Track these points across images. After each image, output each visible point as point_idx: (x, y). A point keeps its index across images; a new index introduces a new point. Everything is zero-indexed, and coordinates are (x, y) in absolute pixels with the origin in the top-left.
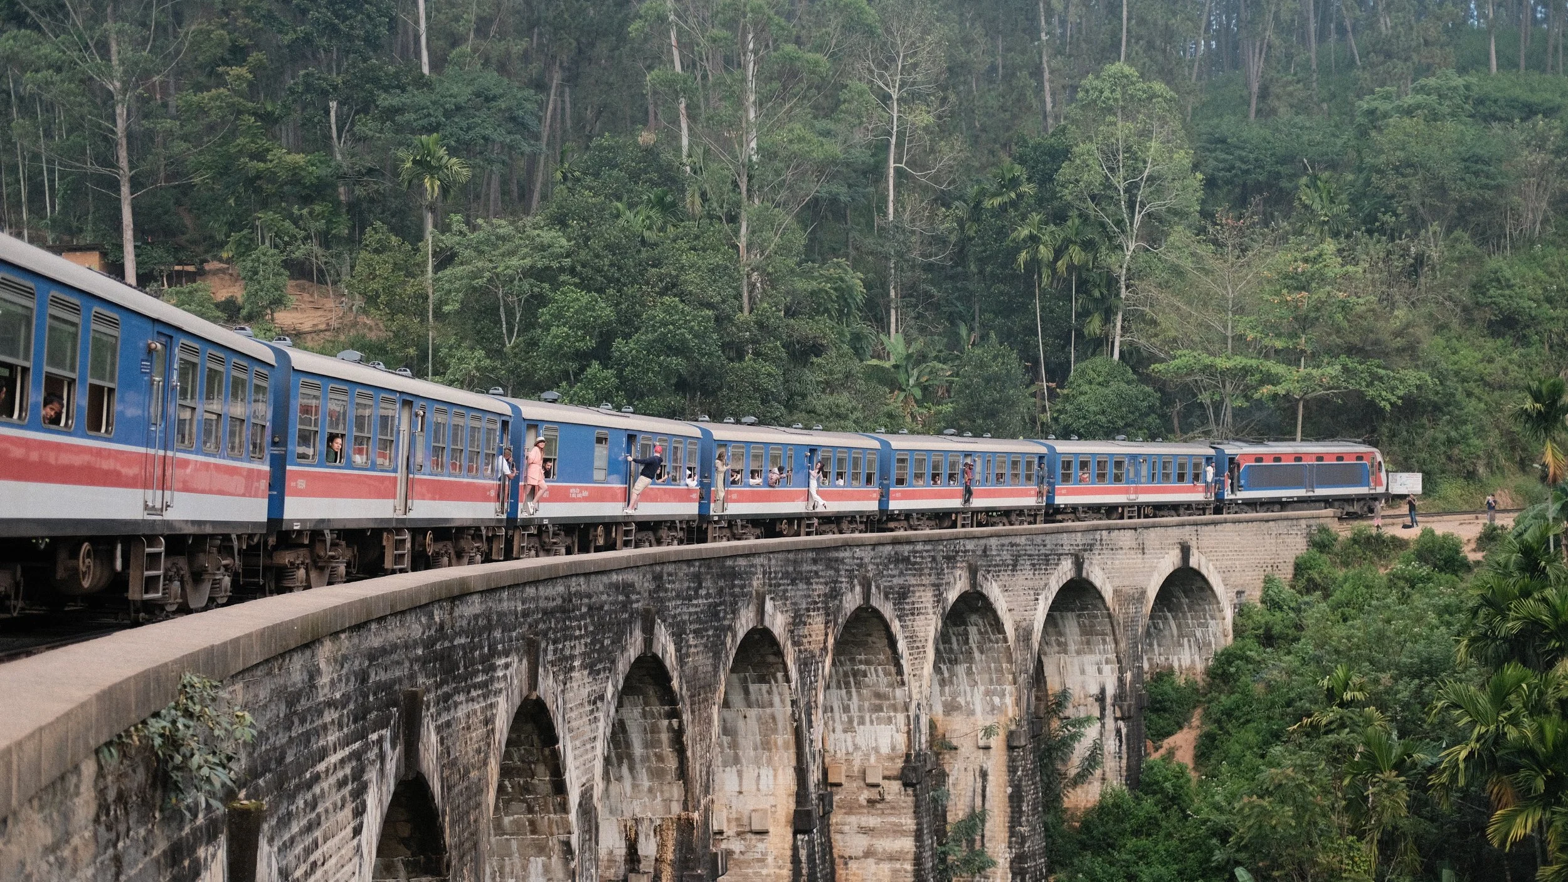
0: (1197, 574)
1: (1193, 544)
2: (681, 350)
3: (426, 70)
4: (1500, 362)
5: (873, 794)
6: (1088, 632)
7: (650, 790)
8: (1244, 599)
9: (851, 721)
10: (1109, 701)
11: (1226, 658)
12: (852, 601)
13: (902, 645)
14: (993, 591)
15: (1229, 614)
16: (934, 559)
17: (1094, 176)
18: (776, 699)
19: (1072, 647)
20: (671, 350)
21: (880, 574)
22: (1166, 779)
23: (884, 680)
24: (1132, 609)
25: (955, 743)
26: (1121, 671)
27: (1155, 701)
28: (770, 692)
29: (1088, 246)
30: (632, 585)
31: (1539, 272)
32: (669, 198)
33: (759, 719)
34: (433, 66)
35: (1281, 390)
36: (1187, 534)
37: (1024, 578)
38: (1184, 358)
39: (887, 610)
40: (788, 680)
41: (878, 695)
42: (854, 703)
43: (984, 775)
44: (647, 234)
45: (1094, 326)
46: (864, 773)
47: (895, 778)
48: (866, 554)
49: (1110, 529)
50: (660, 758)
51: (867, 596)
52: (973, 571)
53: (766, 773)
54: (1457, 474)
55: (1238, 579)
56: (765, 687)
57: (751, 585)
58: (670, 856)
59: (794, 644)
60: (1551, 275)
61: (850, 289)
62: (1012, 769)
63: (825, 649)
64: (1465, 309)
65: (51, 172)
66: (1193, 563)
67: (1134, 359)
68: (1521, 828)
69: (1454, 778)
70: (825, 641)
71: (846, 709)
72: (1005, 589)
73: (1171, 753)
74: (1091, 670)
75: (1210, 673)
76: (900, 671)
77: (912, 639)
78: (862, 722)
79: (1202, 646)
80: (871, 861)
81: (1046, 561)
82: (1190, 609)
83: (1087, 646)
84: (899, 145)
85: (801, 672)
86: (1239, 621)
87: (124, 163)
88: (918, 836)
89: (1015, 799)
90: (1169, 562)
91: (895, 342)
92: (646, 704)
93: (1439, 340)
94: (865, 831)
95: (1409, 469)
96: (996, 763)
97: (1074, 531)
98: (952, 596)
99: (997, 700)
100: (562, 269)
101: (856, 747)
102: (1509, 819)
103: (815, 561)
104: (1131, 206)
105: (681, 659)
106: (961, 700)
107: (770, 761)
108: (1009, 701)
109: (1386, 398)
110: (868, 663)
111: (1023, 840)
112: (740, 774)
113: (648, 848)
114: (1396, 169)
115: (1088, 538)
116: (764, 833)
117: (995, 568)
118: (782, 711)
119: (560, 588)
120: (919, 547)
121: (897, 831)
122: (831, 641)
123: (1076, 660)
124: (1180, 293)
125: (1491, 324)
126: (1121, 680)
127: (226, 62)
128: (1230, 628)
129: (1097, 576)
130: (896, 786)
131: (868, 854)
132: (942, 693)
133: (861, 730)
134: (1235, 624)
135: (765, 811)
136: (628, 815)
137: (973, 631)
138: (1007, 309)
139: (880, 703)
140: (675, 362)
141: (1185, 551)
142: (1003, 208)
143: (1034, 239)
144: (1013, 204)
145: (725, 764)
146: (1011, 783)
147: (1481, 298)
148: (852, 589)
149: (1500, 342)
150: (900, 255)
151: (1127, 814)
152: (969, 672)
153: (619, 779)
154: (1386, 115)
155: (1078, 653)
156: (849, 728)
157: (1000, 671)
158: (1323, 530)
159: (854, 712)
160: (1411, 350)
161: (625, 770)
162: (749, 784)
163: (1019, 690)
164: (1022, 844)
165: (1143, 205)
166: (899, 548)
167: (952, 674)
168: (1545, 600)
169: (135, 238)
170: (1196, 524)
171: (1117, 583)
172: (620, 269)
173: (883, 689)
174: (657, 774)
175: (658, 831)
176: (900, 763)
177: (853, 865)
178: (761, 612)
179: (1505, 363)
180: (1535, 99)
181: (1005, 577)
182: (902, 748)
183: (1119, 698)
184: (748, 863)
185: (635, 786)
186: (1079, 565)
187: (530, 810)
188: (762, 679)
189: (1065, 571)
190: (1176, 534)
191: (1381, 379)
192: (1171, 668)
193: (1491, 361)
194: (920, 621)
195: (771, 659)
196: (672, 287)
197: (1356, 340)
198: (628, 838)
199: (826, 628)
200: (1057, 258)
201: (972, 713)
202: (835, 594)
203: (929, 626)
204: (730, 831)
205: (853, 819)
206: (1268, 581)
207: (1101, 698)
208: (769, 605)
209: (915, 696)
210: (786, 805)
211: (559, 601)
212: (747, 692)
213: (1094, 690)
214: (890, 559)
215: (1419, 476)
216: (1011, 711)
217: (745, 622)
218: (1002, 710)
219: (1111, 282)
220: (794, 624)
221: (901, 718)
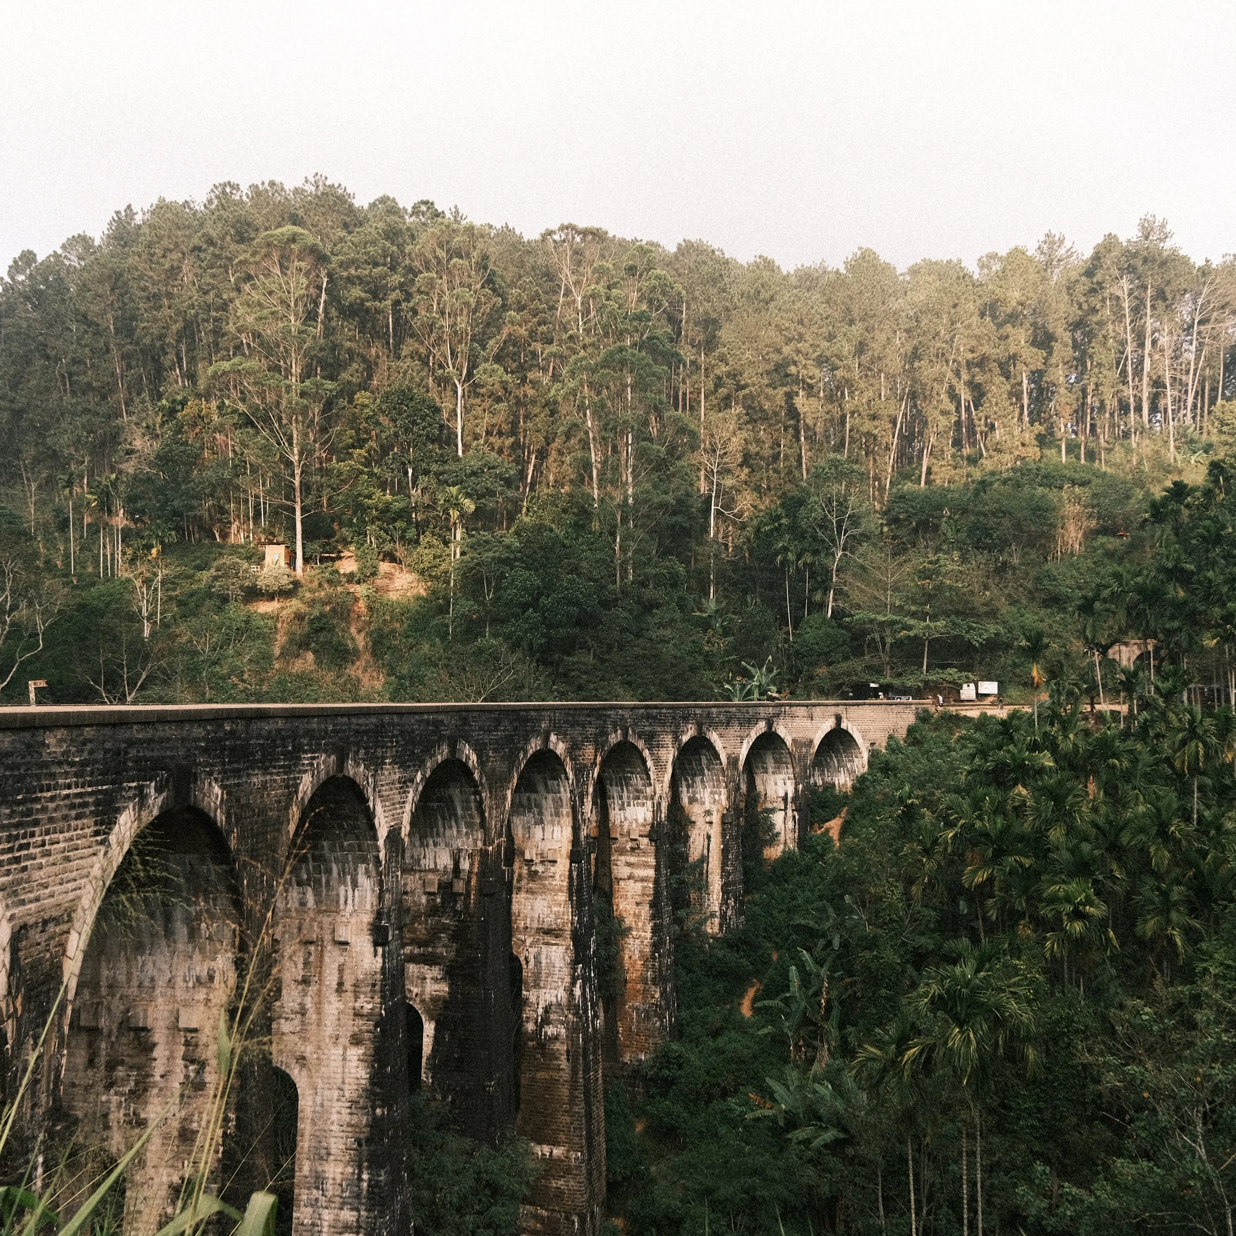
0: (846, 733)
1: (844, 716)
2: (577, 603)
3: (460, 453)
4: (1048, 621)
5: (634, 845)
6: (779, 762)
7: (467, 833)
8: (875, 747)
9: (623, 804)
10: (789, 800)
11: (862, 779)
12: (614, 738)
13: (650, 764)
14: (714, 737)
15: (866, 755)
16: (674, 718)
17: (818, 514)
18: (562, 789)
19: (770, 770)
20: (570, 603)
21: (636, 724)
22: (818, 844)
23: (640, 782)
24: (804, 750)
25: (693, 819)
26: (797, 784)
27: (821, 802)
28: (558, 785)
29: (815, 552)
30: (442, 721)
31: (1074, 572)
32: (581, 522)
33: (553, 800)
34: (464, 452)
35: (912, 634)
36: (840, 710)
37: (734, 731)
38: (859, 615)
39: (640, 744)
40: (567, 779)
41: (638, 791)
42: (625, 794)
43: (709, 837)
44: (565, 541)
45: (818, 597)
46: (629, 832)
47: (646, 836)
48: (627, 714)
49: (791, 706)
50: (471, 817)
51: (625, 734)
52: (700, 726)
53: (557, 829)
54: (1019, 683)
55: (872, 736)
56: (555, 782)
57: (540, 726)
58: (476, 870)
59: (571, 759)
60: (1081, 574)
61: (677, 573)
62: (723, 835)
63: (595, 763)
64: (1030, 592)
65: (265, 503)
66: (843, 726)
67: (838, 614)
68: (981, 877)
69: (946, 849)
70: (595, 759)
71: (621, 798)
72: (721, 736)
73: (828, 830)
74: (780, 783)
75: (854, 787)
76: (649, 778)
77: (657, 761)
78: (629, 805)
79: (851, 772)
80: (632, 881)
81: (750, 722)
82: (845, 752)
83: (777, 770)
84: (717, 497)
85: (575, 775)
86: (872, 759)
87: (298, 499)
88: (657, 869)
89: (725, 852)
90: (828, 725)
91: (711, 604)
92: (462, 787)
93: (1014, 609)
94: (629, 864)
95: (990, 679)
96: (715, 832)
97: (768, 706)
98: (685, 738)
99: (717, 797)
100: (515, 560)
101: (626, 819)
102: (974, 872)
103: (589, 716)
104: (839, 533)
105: (481, 762)
106: (698, 796)
107: (559, 822)
108: (723, 797)
109: (976, 640)
110: (632, 773)
111: (729, 874)
112: (543, 829)
113: (465, 865)
114: (993, 514)
115: (776, 710)
116: (555, 862)
117: (714, 724)
118: (565, 795)
119: (374, 720)
120: (664, 711)
121: (646, 865)
122: (599, 759)
123: (772, 777)
124: (863, 580)
125: (1044, 601)
126: (796, 789)
127: (354, 447)
128: (866, 762)
129: (781, 730)
130: (646, 841)
131: (630, 877)
132: (688, 792)
133: (628, 809)
134: (869, 761)
135: (555, 850)
136: (455, 847)
137: (703, 758)
138: (771, 587)
139: (638, 795)
140: (574, 610)
141: (839, 719)
142: (771, 531)
143: (785, 549)
144: (776, 529)
145: (536, 824)
146: (723, 843)
147: (1039, 586)
148: (616, 732)
149: (1049, 611)
150: (716, 556)
151: (796, 863)
152: (702, 781)
153: (451, 827)
154: (991, 484)
155: (773, 773)
156: (622, 808)
157: (718, 781)
158: (926, 711)
159: (625, 799)
160: (993, 614)
161: (453, 824)
162: (548, 835)
163: (729, 792)
164: (728, 877)
165: (846, 531)
166: (650, 711)
167: (694, 782)
168: (1009, 751)
169: (303, 539)
170: (845, 705)
171: (795, 735)
172: (547, 559)
173: (640, 787)
174: (469, 825)
175: (471, 856)
176: (648, 828)
177: (622, 883)
178: (546, 740)
179: (1050, 621)
180: (1077, 476)
181: (721, 730)
182: (650, 820)
183: (794, 799)
184: (546, 878)
185: (458, 831)
186: (770, 724)
187: (358, 838)
188: (555, 778)
189: (761, 727)
190: (833, 710)
191: (974, 629)
192: (834, 784)
193: (1042, 621)
194: (662, 752)
195: (558, 767)
196: (575, 570)
197: (960, 607)
198: (454, 860)
199: (596, 752)
200: (798, 559)
201: (703, 803)
202: (604, 734)
203: (669, 754)
204: (537, 860)
205: (622, 858)
206: (891, 737)
207: (785, 799)
208: (553, 738)
209: (658, 792)
210: (566, 846)
211: (373, 727)
212: (546, 785)
213: (782, 794)
214: (642, 716)
215: (996, 684)
216: (724, 802)
217: (534, 745)
218: (719, 802)
219: (828, 572)
220: (572, 748)
221: (649, 803)
